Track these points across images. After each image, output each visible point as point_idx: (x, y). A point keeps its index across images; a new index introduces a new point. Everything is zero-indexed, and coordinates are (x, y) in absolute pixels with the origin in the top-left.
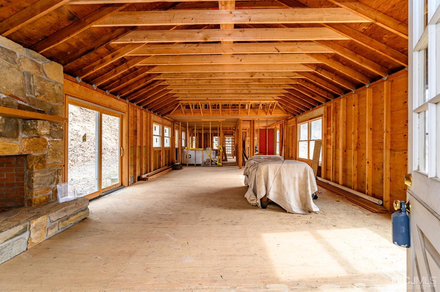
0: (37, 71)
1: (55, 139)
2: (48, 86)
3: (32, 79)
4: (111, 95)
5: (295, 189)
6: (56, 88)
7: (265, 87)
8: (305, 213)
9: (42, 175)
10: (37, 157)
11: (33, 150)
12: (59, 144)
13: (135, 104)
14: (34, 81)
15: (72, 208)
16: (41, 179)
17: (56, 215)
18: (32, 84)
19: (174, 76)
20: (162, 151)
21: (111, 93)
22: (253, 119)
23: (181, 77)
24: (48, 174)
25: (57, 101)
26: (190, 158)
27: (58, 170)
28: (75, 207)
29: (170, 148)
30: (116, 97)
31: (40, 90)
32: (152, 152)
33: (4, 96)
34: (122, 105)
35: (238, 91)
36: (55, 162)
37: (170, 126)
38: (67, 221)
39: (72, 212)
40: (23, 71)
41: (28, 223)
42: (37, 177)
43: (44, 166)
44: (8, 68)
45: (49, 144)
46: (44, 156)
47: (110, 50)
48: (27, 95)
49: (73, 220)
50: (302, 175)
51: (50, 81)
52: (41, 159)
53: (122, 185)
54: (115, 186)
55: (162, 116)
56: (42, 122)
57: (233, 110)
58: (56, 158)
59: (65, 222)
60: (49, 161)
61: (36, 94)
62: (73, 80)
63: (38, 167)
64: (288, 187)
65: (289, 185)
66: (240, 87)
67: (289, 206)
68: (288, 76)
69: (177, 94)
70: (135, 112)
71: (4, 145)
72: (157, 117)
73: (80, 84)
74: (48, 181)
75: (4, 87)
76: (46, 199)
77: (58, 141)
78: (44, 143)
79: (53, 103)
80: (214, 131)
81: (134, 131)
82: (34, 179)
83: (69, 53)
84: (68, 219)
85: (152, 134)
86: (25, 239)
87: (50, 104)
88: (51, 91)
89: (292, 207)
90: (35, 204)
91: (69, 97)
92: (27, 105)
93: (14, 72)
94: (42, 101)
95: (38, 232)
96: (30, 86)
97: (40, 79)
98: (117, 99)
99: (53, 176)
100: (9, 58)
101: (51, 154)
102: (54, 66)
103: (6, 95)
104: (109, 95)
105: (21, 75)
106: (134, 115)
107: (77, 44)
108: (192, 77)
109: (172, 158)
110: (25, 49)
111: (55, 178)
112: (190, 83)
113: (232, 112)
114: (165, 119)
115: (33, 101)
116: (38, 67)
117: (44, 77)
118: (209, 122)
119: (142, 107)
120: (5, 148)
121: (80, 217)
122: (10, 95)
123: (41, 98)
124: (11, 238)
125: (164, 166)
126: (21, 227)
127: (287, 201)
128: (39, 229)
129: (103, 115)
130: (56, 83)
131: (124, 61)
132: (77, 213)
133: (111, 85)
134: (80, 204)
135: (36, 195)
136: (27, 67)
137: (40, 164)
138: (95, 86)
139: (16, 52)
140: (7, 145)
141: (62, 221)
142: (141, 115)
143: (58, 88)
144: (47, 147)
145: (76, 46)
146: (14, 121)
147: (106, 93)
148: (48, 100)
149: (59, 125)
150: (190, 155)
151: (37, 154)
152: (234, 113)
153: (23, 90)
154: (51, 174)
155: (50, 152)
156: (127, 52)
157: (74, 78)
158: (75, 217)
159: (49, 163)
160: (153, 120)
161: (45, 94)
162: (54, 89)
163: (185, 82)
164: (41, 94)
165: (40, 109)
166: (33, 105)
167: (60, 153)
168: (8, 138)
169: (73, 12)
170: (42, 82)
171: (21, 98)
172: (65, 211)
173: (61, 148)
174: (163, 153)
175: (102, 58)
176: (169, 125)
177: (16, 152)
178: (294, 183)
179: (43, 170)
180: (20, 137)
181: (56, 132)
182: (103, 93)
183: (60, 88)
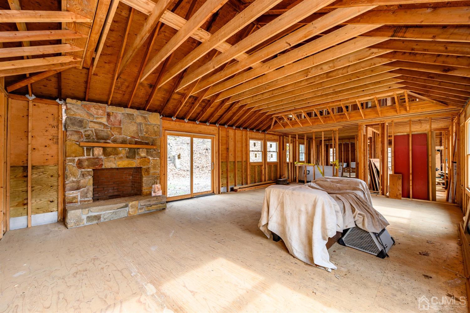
0: (144, 121)
1: (155, 158)
2: (151, 128)
3: (142, 126)
4: (201, 123)
5: (299, 225)
6: (155, 128)
7: (347, 80)
8: (309, 263)
9: (147, 179)
10: (145, 168)
11: (143, 165)
12: (157, 161)
13: (226, 126)
14: (143, 127)
15: (154, 200)
16: (147, 182)
17: (144, 202)
18: (142, 129)
19: (238, 97)
20: (264, 166)
21: (200, 122)
22: (381, 122)
23: (242, 97)
24: (150, 179)
25: (156, 136)
26: (308, 174)
27: (157, 177)
28: (156, 200)
29: (278, 163)
30: (205, 124)
31: (146, 131)
32: (249, 167)
33: (129, 138)
34: (213, 129)
35: (318, 93)
36: (155, 172)
37: (278, 140)
38: (150, 207)
39: (154, 202)
40: (137, 123)
41: (128, 203)
42: (145, 180)
43: (148, 174)
44: (130, 123)
45: (151, 161)
46: (149, 168)
47: (182, 95)
48: (139, 135)
49: (154, 208)
50: (310, 208)
51: (151, 125)
52: (146, 170)
53: (213, 192)
54: (206, 192)
55: (264, 131)
56: (142, 149)
57: (340, 115)
58: (156, 169)
59: (149, 207)
60: (152, 171)
61: (144, 134)
62: (170, 120)
63: (145, 174)
64: (291, 220)
65: (292, 218)
66: (312, 89)
67: (290, 245)
68: (359, 58)
69: (262, 110)
70: (227, 132)
71: (129, 162)
72: (257, 133)
73: (175, 121)
74: (151, 182)
75: (129, 133)
76: (150, 193)
77: (157, 160)
78: (148, 161)
79: (154, 137)
80: (351, 140)
81: (227, 148)
82: (143, 181)
83: (162, 105)
84: (151, 206)
85: (248, 150)
86: (126, 211)
87: (152, 138)
88: (152, 130)
89: (293, 248)
90: (144, 195)
91: (167, 131)
92: (140, 140)
93: (133, 125)
94: (147, 137)
95: (133, 209)
96: (141, 130)
97: (146, 125)
98: (207, 125)
99: (154, 180)
100: (131, 118)
101: (152, 167)
102: (154, 115)
103: (130, 137)
104: (199, 124)
105: (136, 125)
106: (227, 135)
107: (162, 98)
108: (250, 94)
109: (280, 172)
110: (138, 111)
111: (155, 181)
112: (257, 100)
113: (339, 117)
114: (268, 133)
115: (142, 138)
116: (145, 118)
117: (149, 123)
118: (321, 132)
119: (234, 128)
120: (129, 164)
121: (159, 207)
122: (131, 137)
123: (147, 135)
124: (120, 208)
125: (266, 180)
126: (124, 204)
127: (288, 238)
128: (134, 208)
129: (194, 139)
130: (155, 125)
131: (196, 99)
132: (157, 205)
133: (199, 116)
134: (160, 199)
135: (144, 190)
136: (139, 120)
137: (146, 173)
138: (186, 120)
139: (133, 113)
140: (130, 162)
141: (147, 207)
142: (235, 134)
143: (156, 127)
144: (150, 163)
145: (162, 100)
146: (133, 150)
147: (196, 123)
148: (150, 136)
149: (157, 150)
150: (308, 171)
151: (145, 167)
152: (342, 118)
153: (137, 133)
154: (153, 179)
155: (152, 166)
156: (190, 93)
157: (171, 118)
158: (155, 206)
159: (152, 172)
160: (249, 137)
161: (148, 133)
162: (154, 129)
163: (253, 99)
164: (146, 133)
165: (146, 142)
166: (143, 140)
167: (157, 167)
168: (131, 158)
169: (149, 84)
170: (147, 126)
171: (137, 137)
172: (149, 201)
173: (159, 164)
174: (265, 168)
175: (181, 101)
176: (274, 139)
177: (134, 166)
178: (299, 217)
179: (148, 176)
180: (136, 158)
181: (156, 154)
182: (194, 124)
183: (158, 127)
